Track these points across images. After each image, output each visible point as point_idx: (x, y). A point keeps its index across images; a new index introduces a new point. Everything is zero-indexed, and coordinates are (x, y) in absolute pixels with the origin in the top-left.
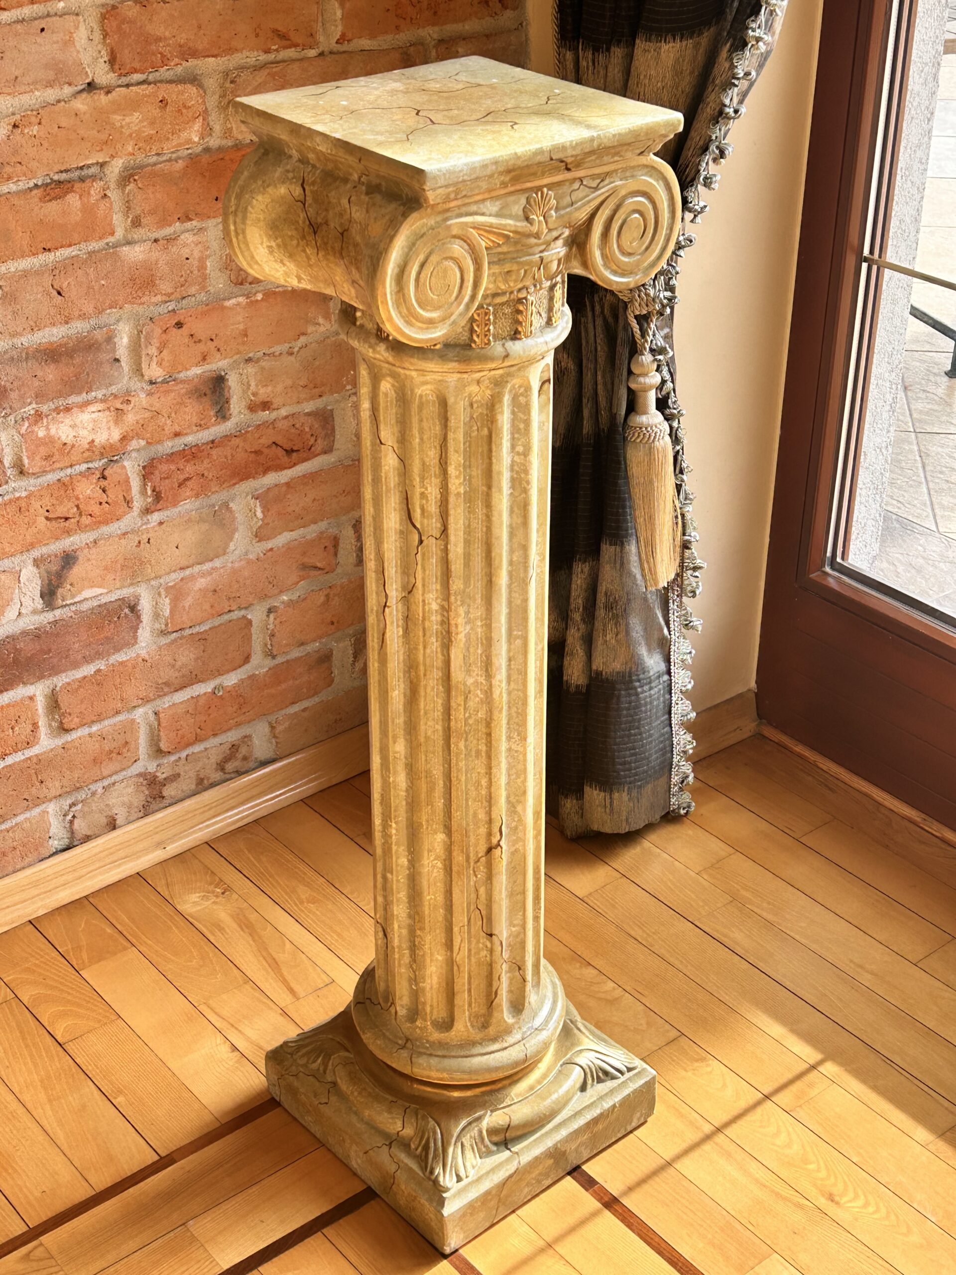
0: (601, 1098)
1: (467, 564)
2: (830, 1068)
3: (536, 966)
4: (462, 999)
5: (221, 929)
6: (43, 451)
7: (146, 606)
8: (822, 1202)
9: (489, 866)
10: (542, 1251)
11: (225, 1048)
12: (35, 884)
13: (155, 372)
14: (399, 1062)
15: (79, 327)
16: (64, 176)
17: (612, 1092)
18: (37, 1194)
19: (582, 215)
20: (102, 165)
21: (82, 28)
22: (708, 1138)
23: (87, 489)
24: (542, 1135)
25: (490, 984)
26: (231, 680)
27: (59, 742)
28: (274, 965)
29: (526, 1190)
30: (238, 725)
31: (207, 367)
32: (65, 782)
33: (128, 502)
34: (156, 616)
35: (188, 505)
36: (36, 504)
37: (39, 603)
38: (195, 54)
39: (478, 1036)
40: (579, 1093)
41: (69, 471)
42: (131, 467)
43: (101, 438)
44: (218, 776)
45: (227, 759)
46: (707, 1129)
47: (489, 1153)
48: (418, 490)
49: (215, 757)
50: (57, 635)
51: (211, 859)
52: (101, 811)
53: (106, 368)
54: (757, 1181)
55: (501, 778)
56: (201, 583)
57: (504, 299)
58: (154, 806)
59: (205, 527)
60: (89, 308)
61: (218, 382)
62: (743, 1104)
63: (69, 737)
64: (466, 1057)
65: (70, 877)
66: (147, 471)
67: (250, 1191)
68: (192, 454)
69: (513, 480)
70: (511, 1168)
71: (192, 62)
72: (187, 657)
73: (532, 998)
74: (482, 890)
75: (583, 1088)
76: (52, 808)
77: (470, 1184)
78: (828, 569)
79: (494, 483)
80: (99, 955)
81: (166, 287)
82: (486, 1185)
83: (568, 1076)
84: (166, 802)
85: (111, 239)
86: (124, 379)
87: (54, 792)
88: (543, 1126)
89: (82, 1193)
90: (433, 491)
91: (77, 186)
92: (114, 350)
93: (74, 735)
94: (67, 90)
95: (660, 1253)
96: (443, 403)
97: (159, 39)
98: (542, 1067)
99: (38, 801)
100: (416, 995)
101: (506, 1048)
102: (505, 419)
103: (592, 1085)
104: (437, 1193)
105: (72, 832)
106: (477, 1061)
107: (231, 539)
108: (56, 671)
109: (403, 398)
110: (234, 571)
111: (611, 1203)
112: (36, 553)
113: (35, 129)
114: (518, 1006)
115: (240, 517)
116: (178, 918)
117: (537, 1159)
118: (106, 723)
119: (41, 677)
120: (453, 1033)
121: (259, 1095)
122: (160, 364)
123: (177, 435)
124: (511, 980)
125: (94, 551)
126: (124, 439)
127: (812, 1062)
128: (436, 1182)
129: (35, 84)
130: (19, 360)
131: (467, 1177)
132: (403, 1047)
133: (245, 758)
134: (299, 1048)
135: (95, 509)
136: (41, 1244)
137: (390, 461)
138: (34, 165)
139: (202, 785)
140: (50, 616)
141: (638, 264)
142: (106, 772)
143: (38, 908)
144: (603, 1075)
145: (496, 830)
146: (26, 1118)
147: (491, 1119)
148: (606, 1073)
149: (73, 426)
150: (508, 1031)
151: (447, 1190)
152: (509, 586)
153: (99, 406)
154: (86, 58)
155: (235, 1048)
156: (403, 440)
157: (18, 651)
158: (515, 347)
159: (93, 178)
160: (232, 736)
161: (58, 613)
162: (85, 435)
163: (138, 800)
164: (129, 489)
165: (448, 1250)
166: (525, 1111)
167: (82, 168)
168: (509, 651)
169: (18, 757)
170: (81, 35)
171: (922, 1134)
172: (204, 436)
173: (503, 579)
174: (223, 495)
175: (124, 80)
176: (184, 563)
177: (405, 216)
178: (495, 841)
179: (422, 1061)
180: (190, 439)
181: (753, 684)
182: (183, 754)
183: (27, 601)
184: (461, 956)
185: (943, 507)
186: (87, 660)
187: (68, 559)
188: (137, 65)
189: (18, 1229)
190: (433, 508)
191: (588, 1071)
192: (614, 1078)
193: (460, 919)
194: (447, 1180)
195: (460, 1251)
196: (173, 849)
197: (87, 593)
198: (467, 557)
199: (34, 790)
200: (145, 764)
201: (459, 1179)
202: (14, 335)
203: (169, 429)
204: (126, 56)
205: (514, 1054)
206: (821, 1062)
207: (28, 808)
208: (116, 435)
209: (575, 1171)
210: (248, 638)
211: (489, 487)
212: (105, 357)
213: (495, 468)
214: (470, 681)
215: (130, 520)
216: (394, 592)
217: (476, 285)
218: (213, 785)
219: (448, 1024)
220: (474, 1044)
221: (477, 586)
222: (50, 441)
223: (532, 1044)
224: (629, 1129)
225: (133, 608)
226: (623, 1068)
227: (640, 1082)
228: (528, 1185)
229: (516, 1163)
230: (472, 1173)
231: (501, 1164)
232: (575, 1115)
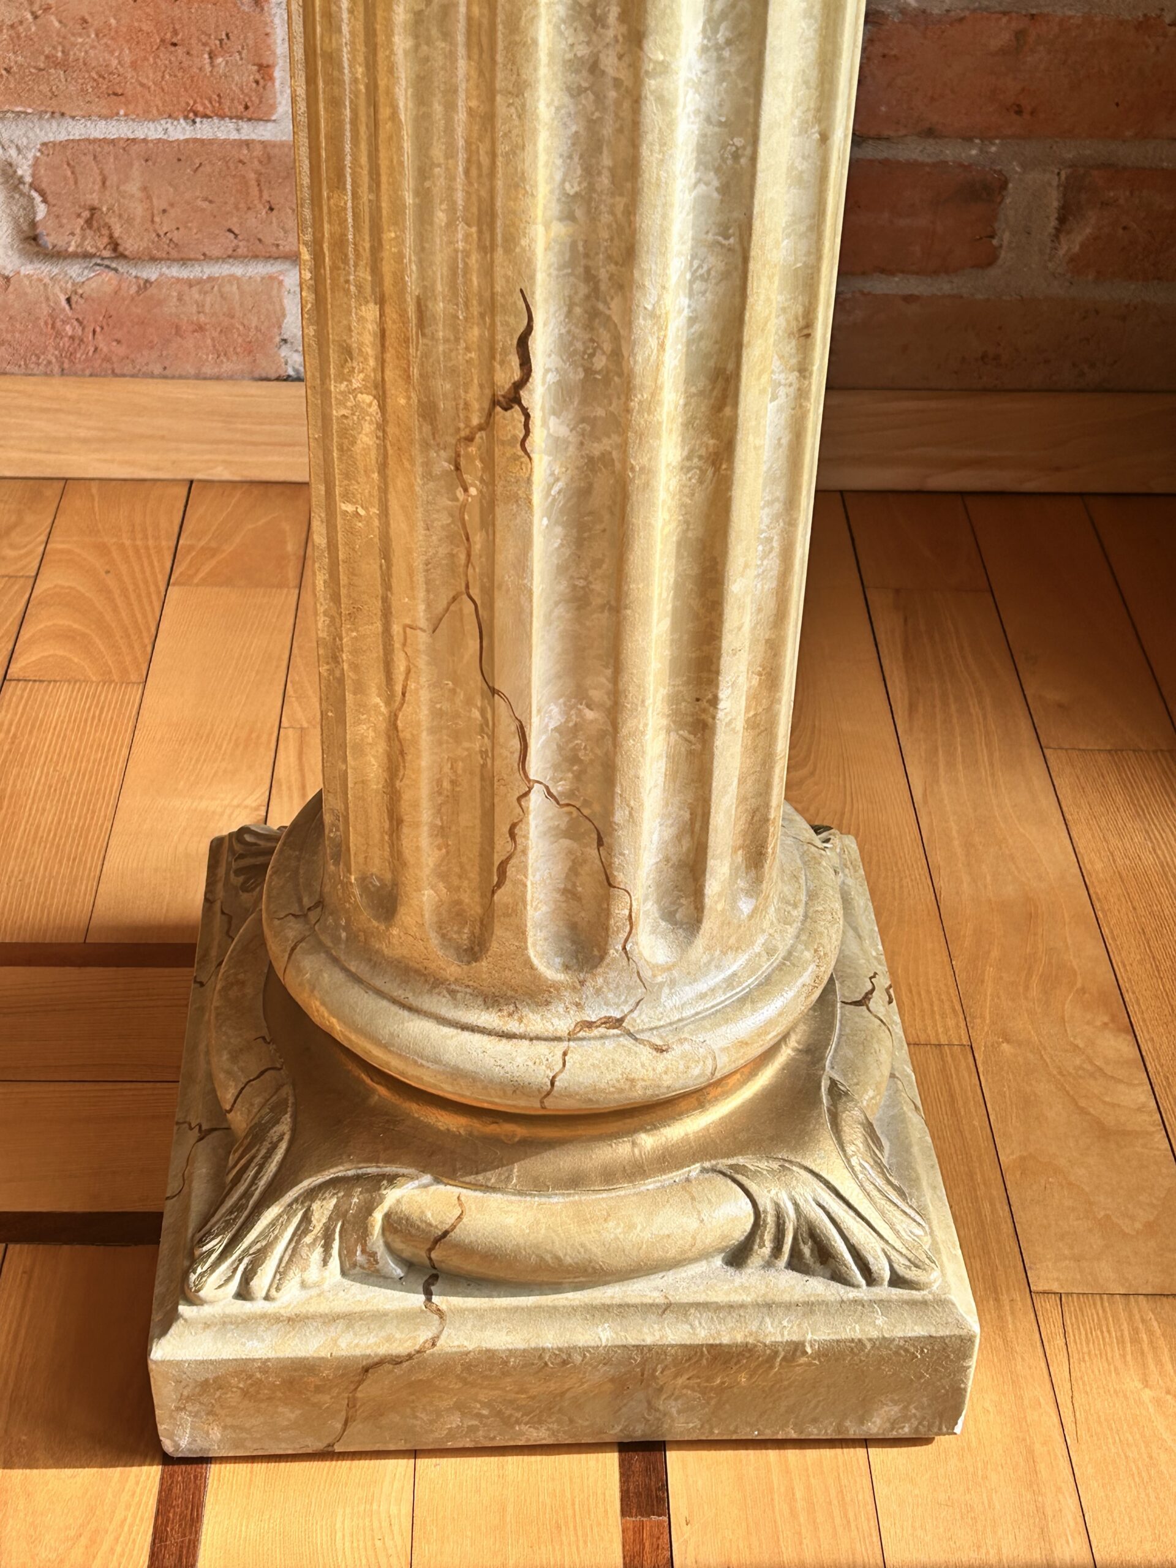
0: (768, 1307)
17: (809, 1307)
24: (539, 1308)
25: (490, 835)
29: (455, 1421)
39: (449, 970)
40: (718, 1261)
47: (372, 1274)
64: (410, 1009)
75: (738, 1256)
76: (290, 277)
77: (277, 1319)
80: (230, 577)
83: (700, 1206)
88: (556, 1287)
101: (510, 1036)
103: (768, 1265)
120: (393, 929)
131: (267, 1298)
144: (813, 1253)
147: (417, 1195)
148: (824, 1255)
150: (534, 994)
151: (198, 1301)
165: (162, 1445)
166: (510, 1220)
169: (222, 130)
191: (770, 1220)
192: (840, 1277)
199: (252, 221)
201: (244, 1293)
207: (232, 256)
209: (643, 1451)
220: (435, 983)
224: (853, 1431)
226: (881, 1267)
227: (913, 1328)
228: (461, 1408)
229: (423, 1336)
230: (290, 1297)
231: (378, 1318)
232: (666, 1309)
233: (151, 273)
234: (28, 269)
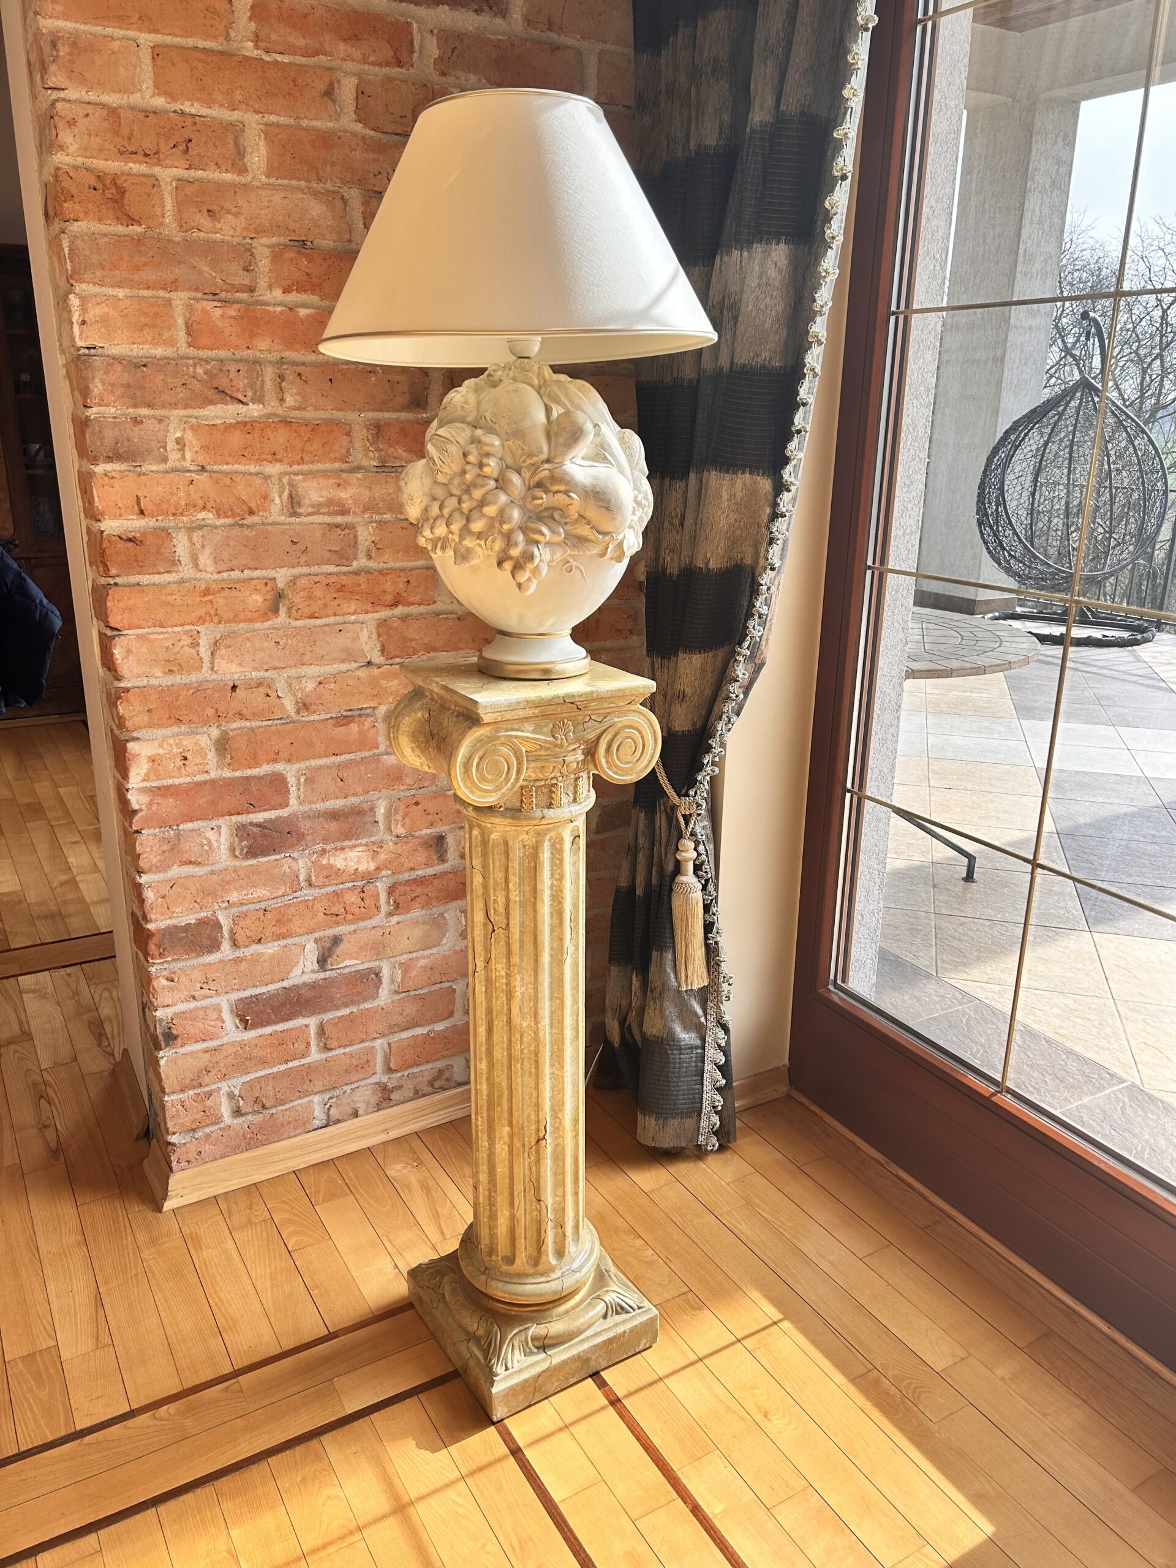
0: (616, 1325)
1: (521, 947)
2: (786, 1325)
3: (576, 1227)
4: (521, 1243)
5: (409, 1189)
6: (325, 872)
7: (385, 974)
8: (758, 1417)
9: (538, 1152)
10: (561, 1429)
11: (391, 1266)
12: (301, 1147)
13: (401, 830)
14: (479, 1282)
15: (352, 800)
16: (349, 713)
17: (624, 1322)
18: (246, 1348)
19: (592, 736)
20: (374, 708)
21: (365, 630)
22: (692, 1364)
23: (352, 898)
24: (569, 1346)
25: (539, 1235)
26: (440, 1027)
27: (324, 1056)
28: (436, 1215)
29: (556, 1383)
30: (444, 1057)
31: (433, 830)
32: (326, 1083)
33: (378, 908)
34: (392, 981)
35: (417, 913)
36: (318, 905)
37: (316, 967)
38: (434, 649)
39: (531, 1271)
40: (601, 1320)
41: (341, 886)
42: (381, 886)
43: (362, 867)
44: (429, 1089)
45: (435, 1079)
46: (693, 1358)
47: (531, 1353)
48: (492, 898)
49: (427, 1076)
50: (326, 987)
51: (416, 1144)
52: (348, 1104)
53: (369, 826)
54: (717, 1397)
55: (547, 1093)
56: (423, 962)
57: (542, 783)
58: (384, 1105)
59: (427, 927)
60: (359, 789)
61: (440, 839)
62: (721, 1344)
63: (330, 1054)
64: (522, 1284)
65: (324, 1145)
66: (391, 890)
67: (379, 1363)
68: (421, 881)
69: (552, 895)
70: (545, 1366)
71: (432, 654)
72: (411, 1009)
73: (571, 1248)
74: (534, 1169)
75: (605, 1317)
76: (316, 1099)
77: (515, 1373)
78: (831, 987)
79: (539, 896)
80: (329, 1198)
81: (409, 781)
82: (525, 1376)
83: (594, 1307)
84: (392, 1103)
85: (377, 751)
86: (381, 834)
87: (318, 1089)
88: (572, 1339)
89: (275, 1350)
90: (501, 900)
91: (357, 719)
92: (374, 816)
93: (334, 1053)
94: (354, 665)
95: (638, 1439)
96: (506, 844)
97: (412, 640)
98: (578, 1298)
99: (307, 1094)
100: (493, 1236)
101: (549, 1281)
102: (546, 856)
103: (611, 1315)
104: (490, 1375)
105: (328, 1115)
106: (528, 1288)
107: (444, 936)
108: (324, 1010)
109: (485, 842)
110: (445, 957)
111: (615, 1402)
112: (317, 935)
113: (332, 686)
114: (560, 1253)
115: (451, 923)
116: (385, 1179)
117: (564, 1363)
118: (356, 1047)
119: (314, 1013)
120: (515, 1266)
121: (403, 1299)
122: (403, 826)
123: (412, 869)
124: (556, 1235)
125: (354, 936)
126: (377, 869)
127: (775, 1320)
128: (491, 1368)
129: (334, 660)
130: (314, 817)
131: (513, 1368)
132: (484, 1273)
133: (447, 1080)
134: (428, 1268)
135: (357, 911)
136: (238, 1382)
137: (478, 879)
138: (329, 705)
139: (418, 1094)
140: (322, 975)
141: (631, 769)
142: (353, 1079)
143: (300, 1163)
144: (620, 1310)
145: (542, 1127)
146: (254, 1297)
147: (534, 1330)
148: (622, 1308)
149: (345, 859)
150: (552, 1269)
151: (497, 1375)
152: (551, 964)
153: (365, 848)
154: (366, 648)
155: (396, 1267)
156: (485, 866)
157: (300, 995)
158: (549, 813)
159: (368, 715)
160: (440, 1064)
161: (328, 973)
162: (352, 865)
163: (374, 1100)
164: (378, 900)
165: (495, 1419)
166: (560, 1327)
167: (361, 709)
168: (551, 1006)
169: (296, 1063)
170: (364, 635)
171: (839, 1378)
172: (430, 871)
173: (546, 958)
174: (441, 909)
175: (390, 661)
176: (413, 949)
177: (470, 728)
178: (541, 1135)
179: (493, 1284)
180: (420, 873)
181: (787, 1061)
182: (406, 1073)
183: (308, 964)
184: (520, 1213)
185: (943, 961)
186: (346, 1005)
187: (337, 940)
188: (398, 653)
189: (227, 1369)
190: (502, 910)
191: (609, 1305)
192: (627, 1312)
193: (519, 1187)
194: (499, 1369)
195: (505, 1421)
196: (394, 1134)
197: (347, 963)
198: (521, 941)
199: (305, 1086)
200: (381, 1077)
201: (507, 1369)
202: (311, 802)
203: (408, 864)
204: (391, 648)
205: (554, 1286)
206: (780, 1321)
207: (300, 1098)
208: (372, 866)
209: (595, 1375)
210: (452, 1001)
211: (536, 898)
212: (368, 819)
213: (539, 886)
214: (525, 1024)
215: (379, 919)
216: (480, 964)
217: (518, 773)
218: (424, 1095)
219: (511, 1260)
220: (528, 1275)
221: (528, 963)
222: (330, 866)
223: (569, 1282)
224: (638, 1350)
225: (377, 975)
226: (635, 1306)
227: (646, 1317)
228: (558, 1380)
229: (548, 1363)
230: (517, 1366)
231: (538, 1362)
232: (596, 1334)
233: (274, 1111)
234: (235, 1121)
